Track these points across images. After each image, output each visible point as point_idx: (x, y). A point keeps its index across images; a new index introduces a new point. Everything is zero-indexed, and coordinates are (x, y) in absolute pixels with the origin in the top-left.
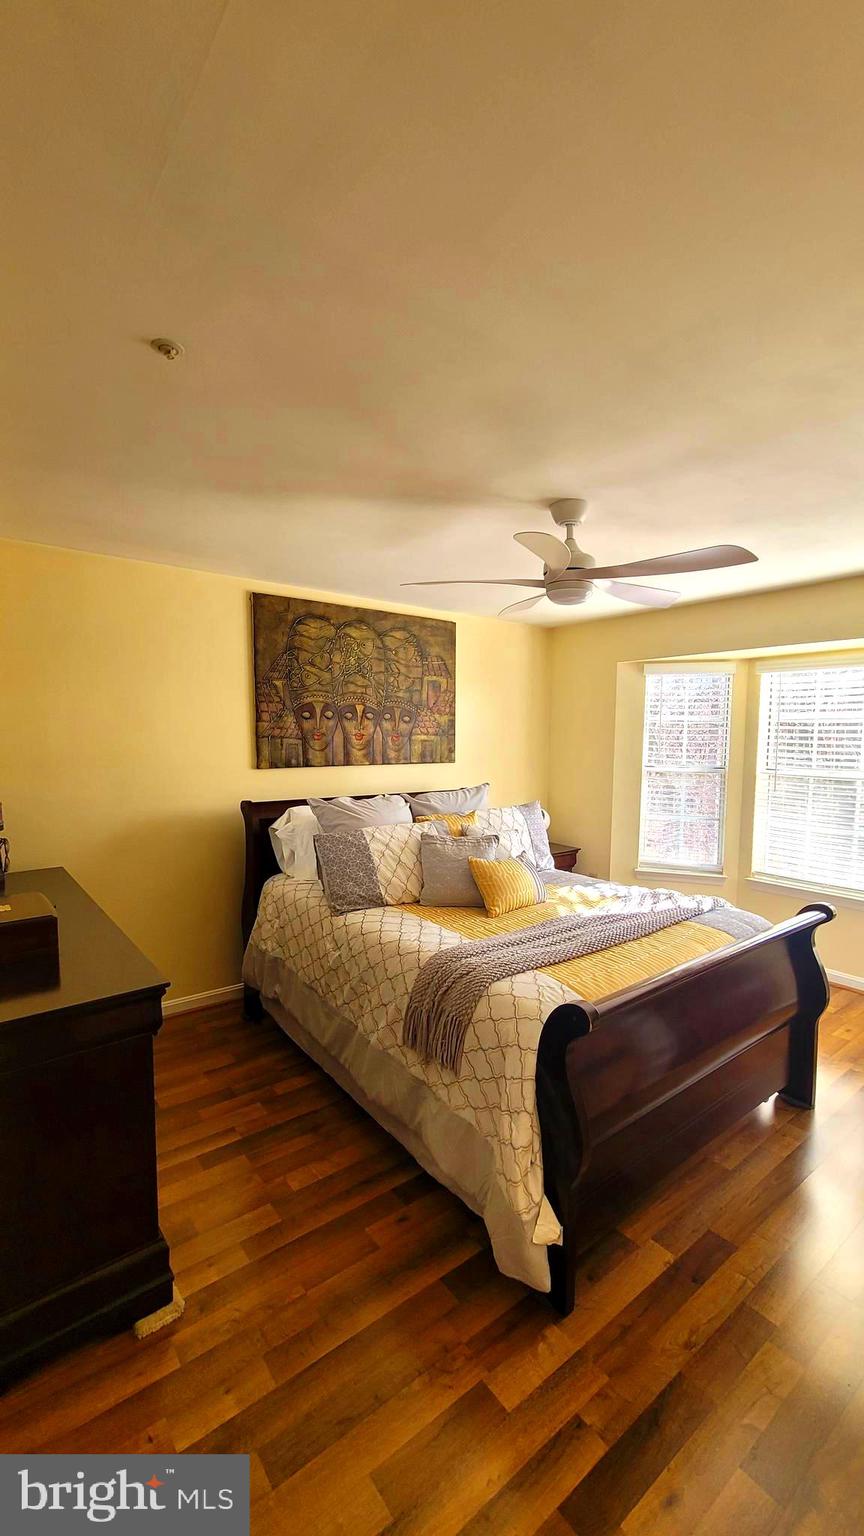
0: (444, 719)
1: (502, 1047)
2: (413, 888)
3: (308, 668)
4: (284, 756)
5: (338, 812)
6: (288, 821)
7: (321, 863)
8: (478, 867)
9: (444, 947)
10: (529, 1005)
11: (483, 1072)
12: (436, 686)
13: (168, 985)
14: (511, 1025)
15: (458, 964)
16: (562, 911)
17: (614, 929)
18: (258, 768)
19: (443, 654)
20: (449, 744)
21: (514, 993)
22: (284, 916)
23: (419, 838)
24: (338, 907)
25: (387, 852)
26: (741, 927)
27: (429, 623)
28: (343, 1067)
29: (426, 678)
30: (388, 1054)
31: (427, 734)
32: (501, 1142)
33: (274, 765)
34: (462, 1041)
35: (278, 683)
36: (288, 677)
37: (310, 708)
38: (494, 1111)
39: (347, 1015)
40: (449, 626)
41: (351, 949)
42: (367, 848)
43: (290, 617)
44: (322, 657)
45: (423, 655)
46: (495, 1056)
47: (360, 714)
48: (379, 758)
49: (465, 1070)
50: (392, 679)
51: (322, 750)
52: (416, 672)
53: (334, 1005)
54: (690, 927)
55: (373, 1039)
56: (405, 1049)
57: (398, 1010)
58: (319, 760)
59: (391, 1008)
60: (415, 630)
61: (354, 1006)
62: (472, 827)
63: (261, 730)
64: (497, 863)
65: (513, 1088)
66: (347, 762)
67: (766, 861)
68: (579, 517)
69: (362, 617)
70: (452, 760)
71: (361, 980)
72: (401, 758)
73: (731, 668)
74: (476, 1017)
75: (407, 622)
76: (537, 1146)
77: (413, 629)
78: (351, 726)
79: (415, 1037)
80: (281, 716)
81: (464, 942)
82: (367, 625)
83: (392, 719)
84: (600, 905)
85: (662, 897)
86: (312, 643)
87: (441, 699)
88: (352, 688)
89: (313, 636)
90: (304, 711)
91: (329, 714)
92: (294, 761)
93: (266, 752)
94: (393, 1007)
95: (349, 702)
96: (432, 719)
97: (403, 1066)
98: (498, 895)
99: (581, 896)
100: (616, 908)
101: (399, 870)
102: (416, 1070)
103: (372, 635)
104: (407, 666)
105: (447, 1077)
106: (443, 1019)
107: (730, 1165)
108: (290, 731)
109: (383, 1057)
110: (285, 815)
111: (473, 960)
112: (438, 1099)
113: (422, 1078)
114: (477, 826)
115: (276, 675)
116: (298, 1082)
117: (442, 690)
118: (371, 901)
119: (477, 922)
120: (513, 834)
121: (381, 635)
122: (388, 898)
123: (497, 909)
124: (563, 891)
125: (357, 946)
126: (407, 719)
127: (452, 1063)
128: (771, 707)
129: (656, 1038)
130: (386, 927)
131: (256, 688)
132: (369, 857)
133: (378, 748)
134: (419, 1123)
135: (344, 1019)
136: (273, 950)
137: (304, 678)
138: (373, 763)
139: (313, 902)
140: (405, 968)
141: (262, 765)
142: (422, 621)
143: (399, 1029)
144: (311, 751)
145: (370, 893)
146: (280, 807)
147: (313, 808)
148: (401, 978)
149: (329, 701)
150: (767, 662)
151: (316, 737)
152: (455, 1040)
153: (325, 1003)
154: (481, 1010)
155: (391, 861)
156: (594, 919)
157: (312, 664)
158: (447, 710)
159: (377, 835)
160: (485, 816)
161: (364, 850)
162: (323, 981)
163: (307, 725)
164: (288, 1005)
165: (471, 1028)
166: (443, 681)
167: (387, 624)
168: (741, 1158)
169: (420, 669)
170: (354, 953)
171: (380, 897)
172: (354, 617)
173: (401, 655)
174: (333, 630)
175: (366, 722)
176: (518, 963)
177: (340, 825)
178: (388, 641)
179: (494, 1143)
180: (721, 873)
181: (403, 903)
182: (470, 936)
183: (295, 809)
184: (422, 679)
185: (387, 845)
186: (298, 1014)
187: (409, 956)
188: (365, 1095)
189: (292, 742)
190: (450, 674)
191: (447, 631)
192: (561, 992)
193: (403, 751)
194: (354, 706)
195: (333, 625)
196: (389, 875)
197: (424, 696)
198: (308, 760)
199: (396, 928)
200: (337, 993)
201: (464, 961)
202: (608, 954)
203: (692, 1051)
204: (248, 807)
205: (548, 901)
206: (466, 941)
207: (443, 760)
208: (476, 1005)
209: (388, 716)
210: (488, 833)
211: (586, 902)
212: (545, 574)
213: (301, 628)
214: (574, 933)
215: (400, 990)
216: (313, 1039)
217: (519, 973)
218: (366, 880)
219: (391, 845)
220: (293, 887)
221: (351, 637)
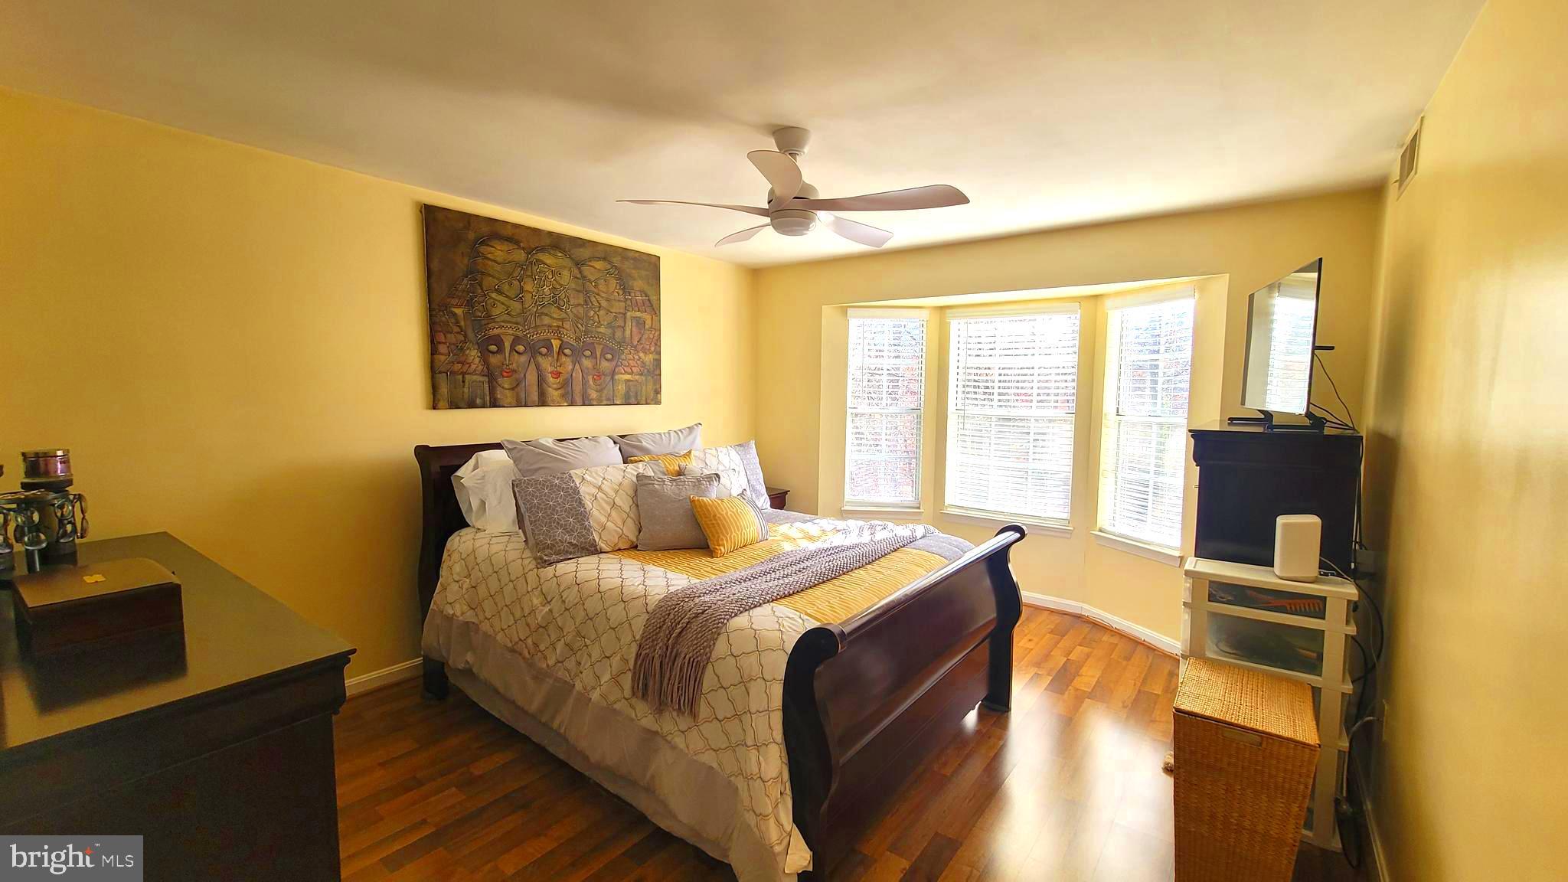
0: (649, 359)
1: (745, 682)
2: (631, 533)
3: (494, 295)
4: (466, 396)
5: (539, 454)
6: (476, 467)
7: (523, 509)
8: (701, 507)
9: (672, 589)
10: (771, 636)
11: (724, 710)
12: (640, 323)
13: (354, 651)
14: (754, 658)
15: (692, 604)
16: (787, 547)
17: (839, 559)
18: (434, 408)
19: (646, 288)
20: (655, 384)
21: (753, 626)
22: (476, 574)
23: (635, 479)
24: (545, 558)
25: (600, 495)
26: (952, 550)
27: (631, 254)
28: (558, 734)
29: (629, 314)
30: (615, 710)
31: (632, 373)
32: (749, 778)
33: (454, 405)
34: (701, 683)
35: (459, 311)
36: (470, 304)
37: (498, 341)
38: (737, 749)
39: (560, 674)
40: (653, 260)
41: (564, 602)
42: (576, 491)
43: (471, 236)
44: (510, 284)
45: (625, 289)
46: (737, 692)
47: (556, 349)
48: (578, 399)
49: (703, 711)
50: (592, 313)
51: (513, 389)
52: (618, 307)
53: (544, 666)
54: (908, 553)
55: (595, 696)
56: (634, 700)
57: (625, 661)
58: (509, 400)
59: (616, 660)
60: (616, 260)
61: (570, 664)
62: (690, 466)
63: (437, 364)
64: (719, 502)
65: (760, 723)
66: (543, 402)
67: (956, 496)
68: (803, 147)
69: (558, 243)
70: (658, 402)
71: (579, 633)
72: (604, 398)
73: (925, 314)
74: (714, 656)
75: (607, 253)
76: (786, 776)
77: (614, 260)
78: (546, 364)
79: (646, 686)
80: (462, 349)
81: (693, 582)
82: (563, 251)
83: (593, 355)
84: (822, 539)
85: (878, 528)
86: (498, 268)
87: (646, 336)
88: (546, 320)
89: (499, 259)
90: (490, 344)
91: (521, 348)
92: (478, 401)
93: (444, 390)
94: (618, 657)
95: (543, 336)
96: (636, 357)
97: (632, 720)
98: (723, 535)
99: (802, 531)
100: (838, 540)
101: (614, 514)
102: (648, 721)
103: (568, 262)
104: (608, 300)
105: (684, 722)
106: (679, 661)
107: (948, 771)
108: (473, 367)
109: (608, 715)
110: (472, 462)
111: (707, 598)
112: (674, 748)
113: (654, 729)
114: (694, 466)
115: (454, 301)
116: (499, 759)
117: (647, 327)
118: (583, 548)
119: (703, 562)
120: (731, 473)
121: (579, 264)
122: (602, 545)
123: (722, 548)
124: (784, 528)
125: (571, 596)
126: (609, 356)
127: (689, 706)
128: (959, 352)
129: (875, 666)
130: (604, 575)
131: (431, 316)
132: (580, 502)
133: (578, 388)
134: (653, 777)
135: (557, 680)
136: (463, 614)
137: (489, 307)
138: (572, 404)
139: (512, 555)
140: (631, 615)
141: (441, 404)
142: (624, 252)
143: (627, 681)
144: (499, 390)
145: (582, 539)
146: (466, 452)
147: (509, 451)
148: (626, 625)
149: (520, 334)
150: (954, 310)
151: (505, 374)
152: (692, 682)
153: (531, 665)
154: (721, 647)
155: (605, 505)
156: (820, 551)
157: (499, 292)
158: (653, 349)
159: (587, 477)
160: (701, 455)
161: (574, 494)
162: (529, 641)
163: (494, 360)
164: (484, 674)
165: (710, 666)
166: (647, 317)
167: (585, 253)
168: (956, 764)
169: (623, 304)
170: (567, 605)
171: (594, 544)
172: (548, 241)
173: (602, 287)
174: (523, 255)
175: (564, 359)
176: (754, 598)
177: (540, 468)
178: (586, 270)
179: (740, 783)
180: (919, 508)
181: (619, 550)
182: (698, 576)
183: (484, 454)
184: (625, 314)
185: (599, 488)
186: (498, 684)
187: (636, 602)
188: (586, 758)
189: (476, 379)
190: (654, 309)
191: (651, 265)
192: (801, 621)
193: (605, 392)
194: (549, 340)
195: (523, 249)
196: (603, 519)
197: (628, 332)
198: (496, 399)
199: (617, 573)
200: (547, 653)
201: (697, 600)
202: (836, 582)
203: (906, 675)
204: (423, 453)
205: (770, 538)
206: (694, 581)
207: (649, 401)
208: (714, 644)
209: (588, 353)
210: (706, 472)
211: (811, 538)
212: (769, 202)
213: (483, 249)
214: (802, 565)
215: (626, 638)
216: (518, 707)
217: (755, 607)
218: (578, 526)
219: (603, 486)
220: (487, 540)
221: (544, 264)
